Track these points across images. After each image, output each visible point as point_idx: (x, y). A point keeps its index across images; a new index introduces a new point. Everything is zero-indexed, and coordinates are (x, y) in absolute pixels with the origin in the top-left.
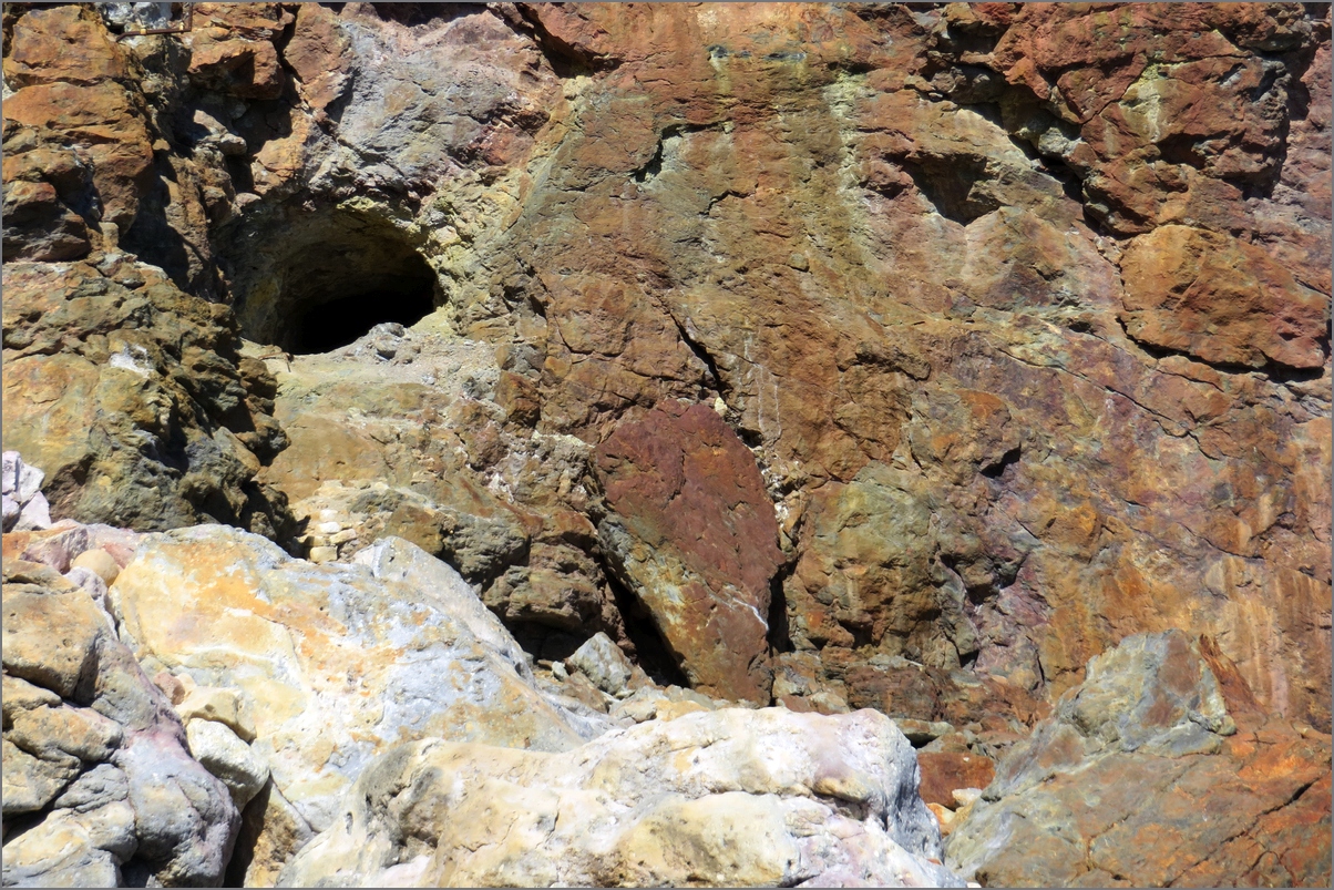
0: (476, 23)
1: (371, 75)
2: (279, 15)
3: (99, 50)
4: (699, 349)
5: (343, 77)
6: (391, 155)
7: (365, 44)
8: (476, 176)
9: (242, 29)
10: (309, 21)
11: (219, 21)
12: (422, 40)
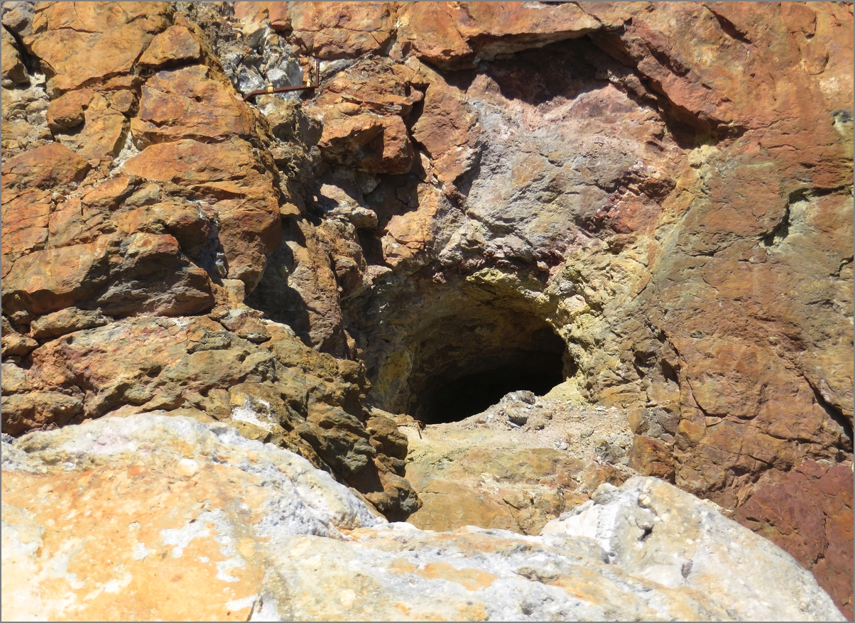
0: (601, 97)
1: (499, 149)
2: (408, 93)
3: (226, 107)
4: (834, 411)
5: (471, 151)
6: (519, 226)
7: (491, 119)
8: (604, 245)
9: (372, 104)
10: (438, 97)
11: (349, 97)
12: (548, 116)
